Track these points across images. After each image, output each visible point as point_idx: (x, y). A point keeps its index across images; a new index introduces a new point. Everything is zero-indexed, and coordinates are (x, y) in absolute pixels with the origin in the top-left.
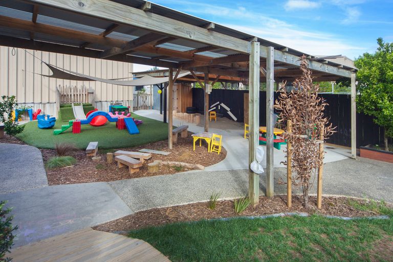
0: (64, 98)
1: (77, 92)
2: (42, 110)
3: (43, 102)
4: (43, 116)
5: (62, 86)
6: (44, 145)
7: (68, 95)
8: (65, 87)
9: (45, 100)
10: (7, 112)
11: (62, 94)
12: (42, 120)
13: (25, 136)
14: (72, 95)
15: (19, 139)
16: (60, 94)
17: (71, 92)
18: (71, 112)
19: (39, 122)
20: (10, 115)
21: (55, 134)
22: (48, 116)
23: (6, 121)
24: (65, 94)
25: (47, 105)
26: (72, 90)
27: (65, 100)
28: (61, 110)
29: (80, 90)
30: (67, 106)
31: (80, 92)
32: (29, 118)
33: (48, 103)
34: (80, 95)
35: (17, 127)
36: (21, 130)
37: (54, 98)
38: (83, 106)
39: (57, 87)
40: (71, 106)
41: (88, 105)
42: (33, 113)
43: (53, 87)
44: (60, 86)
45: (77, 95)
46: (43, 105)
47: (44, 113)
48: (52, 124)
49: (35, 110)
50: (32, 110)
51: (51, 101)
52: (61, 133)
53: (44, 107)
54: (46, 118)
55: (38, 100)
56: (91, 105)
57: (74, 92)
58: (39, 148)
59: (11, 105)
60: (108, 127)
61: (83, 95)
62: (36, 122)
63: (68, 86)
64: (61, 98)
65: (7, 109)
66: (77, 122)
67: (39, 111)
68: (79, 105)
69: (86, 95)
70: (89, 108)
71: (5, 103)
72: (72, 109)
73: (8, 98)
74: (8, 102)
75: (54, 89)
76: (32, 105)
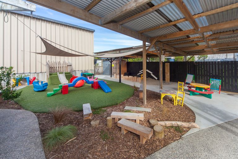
0: (51, 69)
1: (60, 65)
2: (37, 78)
3: (37, 72)
4: (38, 82)
5: (50, 61)
6: (40, 108)
7: (54, 67)
8: (52, 62)
9: (39, 71)
10: (4, 81)
11: (50, 66)
12: (37, 85)
13: (23, 100)
14: (57, 67)
15: (17, 103)
16: (49, 67)
17: (56, 65)
18: (57, 78)
19: (35, 87)
20: (8, 83)
21: (48, 96)
22: (42, 82)
23: (4, 89)
24: (52, 66)
25: (40, 74)
26: (57, 64)
27: (53, 71)
28: (50, 77)
29: (62, 64)
30: (54, 74)
31: (62, 65)
32: (27, 83)
33: (41, 72)
34: (62, 67)
35: (15, 93)
36: (18, 95)
37: (45, 69)
38: (65, 74)
39: (47, 62)
40: (57, 74)
41: (68, 73)
42: (30, 80)
43: (44, 62)
44: (49, 61)
45: (60, 67)
46: (37, 74)
47: (38, 79)
48: (45, 87)
49: (31, 77)
50: (29, 78)
51: (42, 71)
52: (54, 95)
53: (38, 76)
54: (40, 84)
55: (33, 71)
56: (70, 73)
57: (58, 65)
58: (35, 112)
59: (8, 74)
60: (86, 88)
61: (64, 67)
62: (32, 86)
63: (54, 61)
64: (50, 69)
65: (5, 78)
66: (65, 86)
67: (35, 78)
68: (62, 73)
69: (66, 67)
70: (69, 75)
71: (3, 73)
72: (58, 76)
73: (6, 69)
74: (6, 72)
75: (45, 63)
76: (29, 74)
